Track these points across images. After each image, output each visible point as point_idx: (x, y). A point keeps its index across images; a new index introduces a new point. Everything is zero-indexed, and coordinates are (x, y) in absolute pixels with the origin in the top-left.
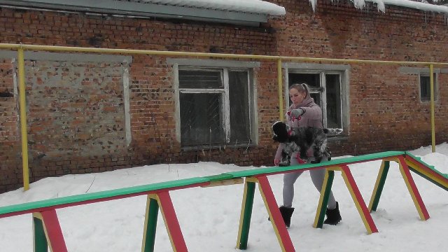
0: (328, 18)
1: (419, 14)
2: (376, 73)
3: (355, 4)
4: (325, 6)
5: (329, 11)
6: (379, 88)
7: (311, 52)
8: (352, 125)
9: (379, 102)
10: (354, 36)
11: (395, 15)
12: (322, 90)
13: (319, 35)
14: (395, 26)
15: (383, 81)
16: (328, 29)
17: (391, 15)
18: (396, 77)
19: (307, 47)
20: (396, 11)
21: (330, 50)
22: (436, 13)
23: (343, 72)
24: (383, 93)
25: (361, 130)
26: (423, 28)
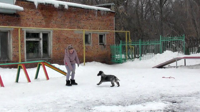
0: (43, 11)
1: (83, 10)
2: (64, 33)
3: (55, 6)
4: (42, 6)
5: (44, 8)
6: (65, 39)
7: (36, 24)
8: (53, 53)
9: (65, 45)
10: (55, 18)
11: (72, 10)
12: (40, 39)
13: (39, 17)
14: (73, 14)
15: (67, 36)
16: (43, 15)
17: (71, 10)
18: (73, 34)
19: (34, 22)
20: (73, 9)
21: (44, 24)
22: (91, 10)
23: (50, 32)
24: (67, 41)
25: (57, 55)
26: (86, 15)
